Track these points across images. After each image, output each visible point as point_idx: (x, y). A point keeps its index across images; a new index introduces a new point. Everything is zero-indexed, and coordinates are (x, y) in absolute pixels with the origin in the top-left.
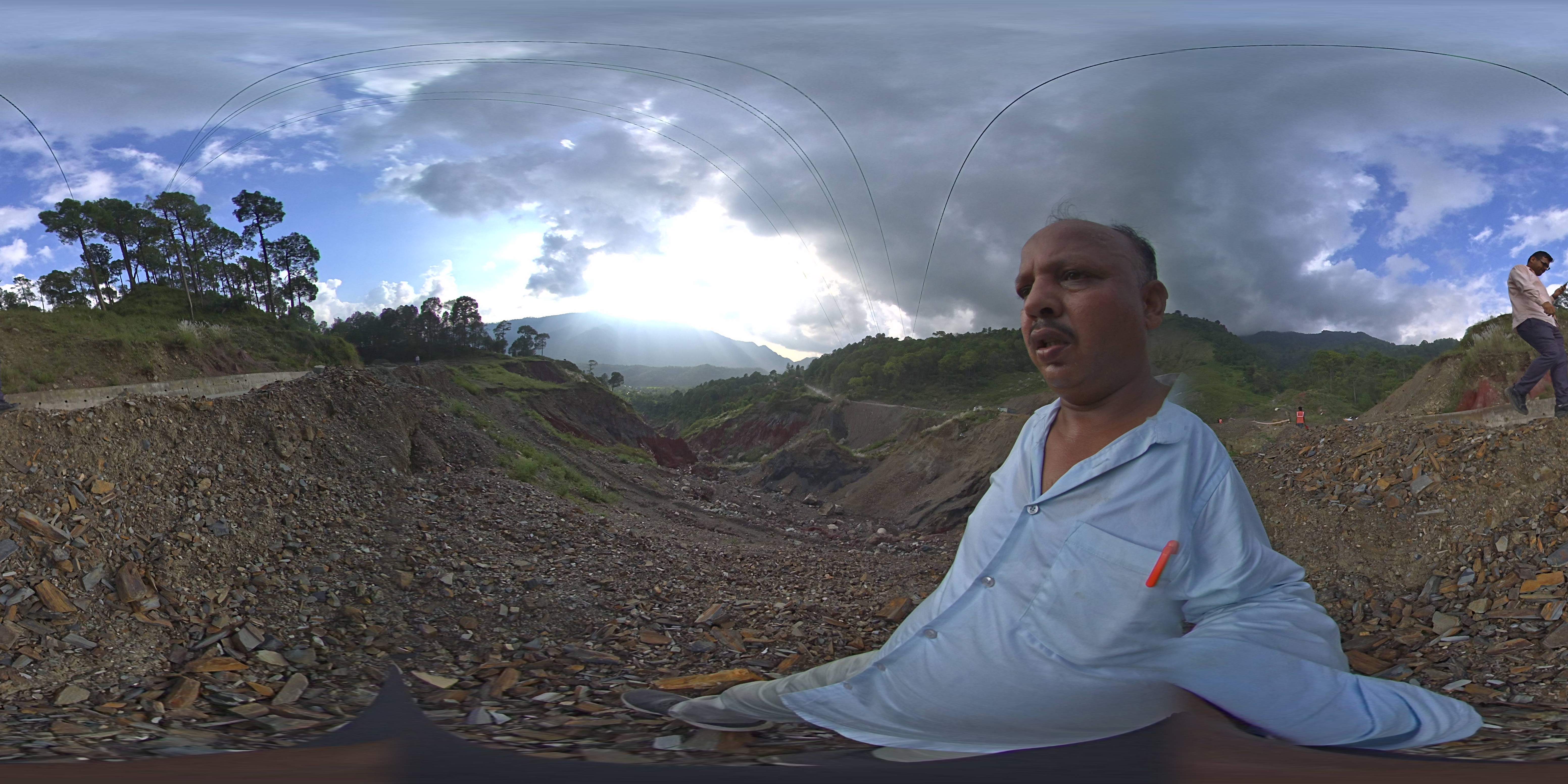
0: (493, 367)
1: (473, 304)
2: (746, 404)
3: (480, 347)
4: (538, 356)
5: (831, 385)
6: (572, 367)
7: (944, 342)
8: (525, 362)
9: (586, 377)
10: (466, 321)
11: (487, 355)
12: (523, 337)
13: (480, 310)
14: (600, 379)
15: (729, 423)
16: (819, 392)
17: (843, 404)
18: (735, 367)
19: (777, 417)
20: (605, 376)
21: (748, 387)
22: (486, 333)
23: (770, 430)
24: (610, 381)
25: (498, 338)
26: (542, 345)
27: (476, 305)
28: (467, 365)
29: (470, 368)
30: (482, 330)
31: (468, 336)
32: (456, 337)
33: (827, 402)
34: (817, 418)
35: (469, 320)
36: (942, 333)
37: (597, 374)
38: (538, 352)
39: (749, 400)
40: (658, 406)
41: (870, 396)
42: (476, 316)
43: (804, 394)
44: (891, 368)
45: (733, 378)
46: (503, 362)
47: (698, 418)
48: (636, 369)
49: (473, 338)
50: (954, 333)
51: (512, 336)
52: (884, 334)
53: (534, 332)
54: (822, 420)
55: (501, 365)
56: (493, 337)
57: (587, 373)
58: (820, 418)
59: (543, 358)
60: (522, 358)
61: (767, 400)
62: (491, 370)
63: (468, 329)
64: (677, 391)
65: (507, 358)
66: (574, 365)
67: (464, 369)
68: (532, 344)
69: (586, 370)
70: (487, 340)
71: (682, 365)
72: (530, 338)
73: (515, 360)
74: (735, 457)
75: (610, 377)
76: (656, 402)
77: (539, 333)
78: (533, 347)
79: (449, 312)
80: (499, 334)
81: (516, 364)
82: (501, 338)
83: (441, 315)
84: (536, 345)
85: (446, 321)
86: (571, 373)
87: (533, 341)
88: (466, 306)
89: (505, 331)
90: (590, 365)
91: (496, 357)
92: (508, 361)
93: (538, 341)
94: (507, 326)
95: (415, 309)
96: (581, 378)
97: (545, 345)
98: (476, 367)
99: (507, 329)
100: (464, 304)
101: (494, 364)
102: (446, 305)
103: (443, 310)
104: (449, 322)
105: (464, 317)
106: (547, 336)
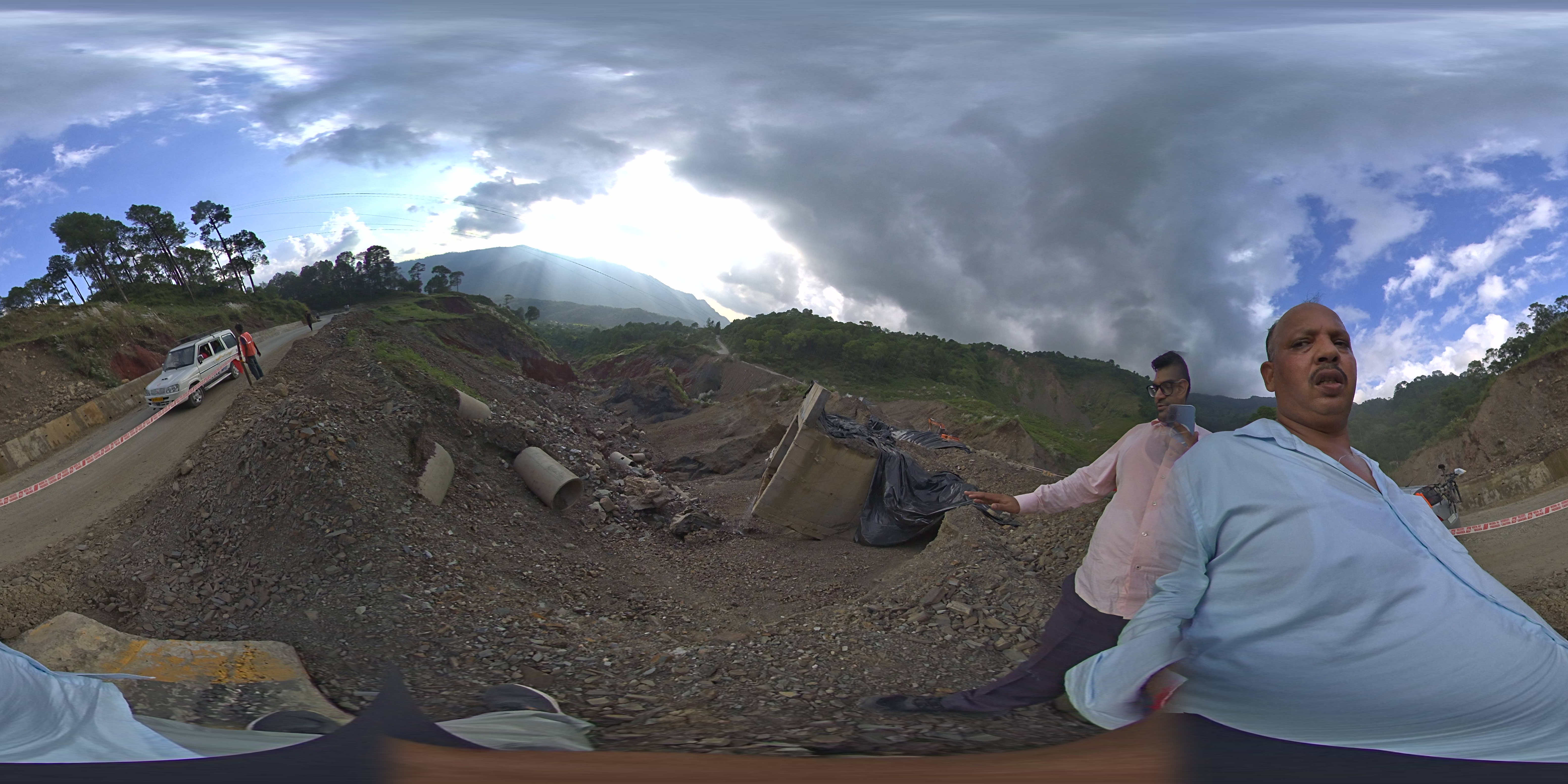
1: (384, 252)
3: (397, 289)
4: (453, 293)
6: (485, 301)
8: (438, 298)
10: (379, 268)
11: (404, 295)
12: (436, 276)
13: (392, 256)
22: (401, 276)
25: (413, 279)
26: (456, 282)
27: (388, 252)
28: (384, 305)
29: (387, 307)
30: (396, 273)
31: (383, 280)
32: (372, 282)
35: (382, 266)
38: (454, 289)
46: (418, 300)
49: (388, 282)
51: (426, 277)
53: (449, 271)
55: (415, 303)
56: (408, 278)
57: (502, 306)
59: (457, 293)
60: (437, 295)
62: (406, 308)
63: (382, 274)
65: (423, 296)
66: (489, 300)
68: (447, 282)
69: (501, 302)
70: (402, 282)
72: (444, 277)
73: (429, 297)
75: (526, 311)
77: (452, 271)
78: (449, 284)
79: (362, 262)
80: (414, 276)
81: (430, 301)
82: (416, 279)
83: (355, 265)
84: (451, 282)
85: (360, 270)
86: (484, 306)
87: (448, 279)
88: (378, 254)
89: (420, 272)
90: (507, 299)
91: (412, 296)
92: (423, 299)
93: (453, 279)
94: (421, 267)
95: (331, 264)
96: (492, 311)
97: (460, 282)
98: (393, 307)
99: (422, 270)
100: (376, 253)
101: (408, 302)
102: (359, 256)
103: (357, 261)
104: (363, 271)
105: (378, 264)
106: (462, 274)
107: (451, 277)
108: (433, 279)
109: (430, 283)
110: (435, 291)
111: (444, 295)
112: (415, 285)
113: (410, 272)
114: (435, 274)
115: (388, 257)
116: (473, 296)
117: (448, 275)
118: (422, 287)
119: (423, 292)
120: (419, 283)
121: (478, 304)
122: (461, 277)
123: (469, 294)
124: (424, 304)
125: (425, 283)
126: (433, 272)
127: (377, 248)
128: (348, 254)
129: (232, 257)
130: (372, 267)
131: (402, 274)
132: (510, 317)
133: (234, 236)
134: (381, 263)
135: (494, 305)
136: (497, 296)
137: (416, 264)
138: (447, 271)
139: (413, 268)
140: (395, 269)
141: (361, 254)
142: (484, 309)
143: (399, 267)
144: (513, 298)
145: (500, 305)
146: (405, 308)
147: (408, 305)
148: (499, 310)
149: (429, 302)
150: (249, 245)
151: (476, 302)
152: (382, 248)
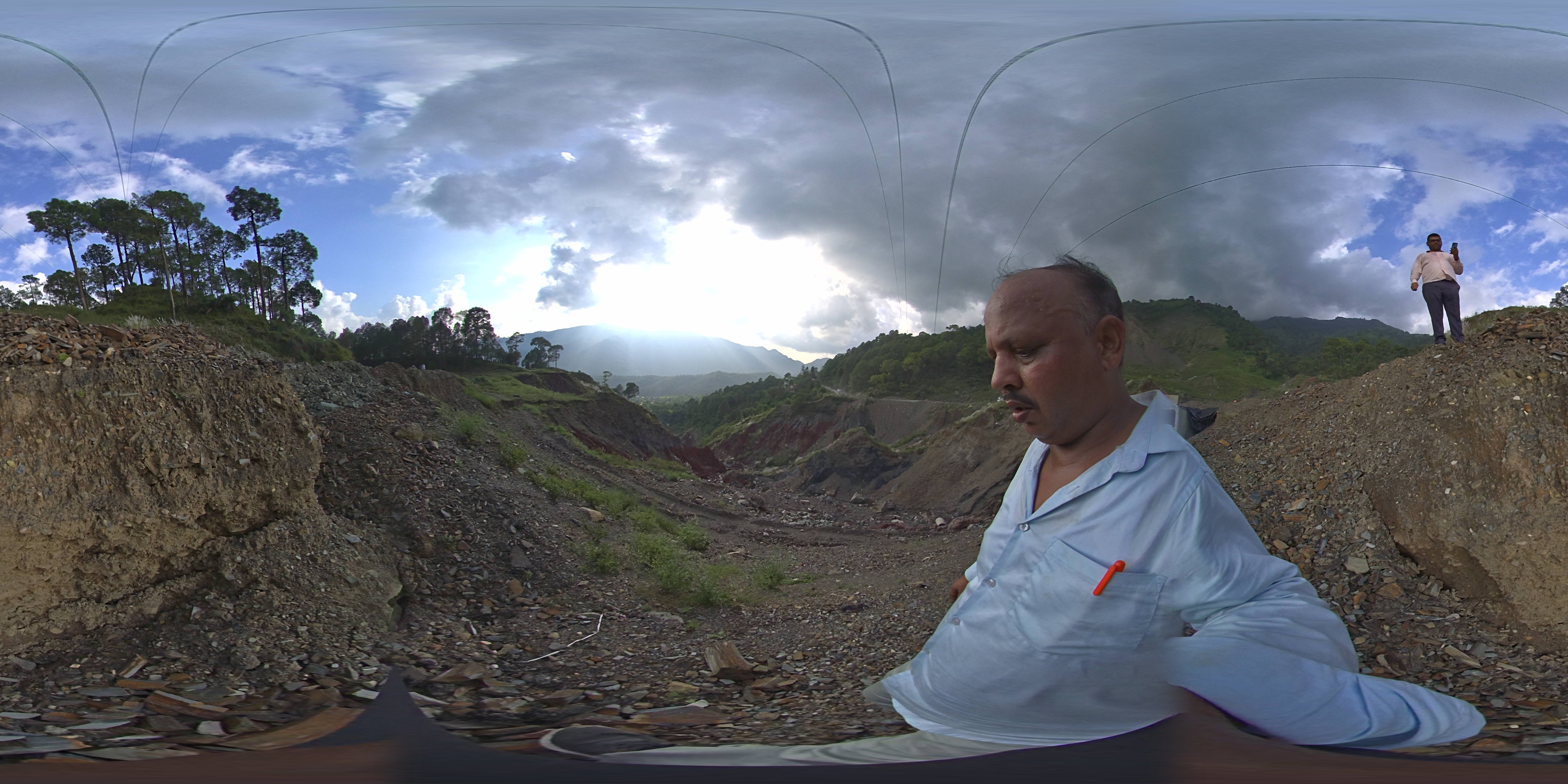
0: (507, 379)
1: (485, 316)
2: (766, 409)
3: (493, 359)
4: (552, 368)
5: (851, 384)
6: (587, 378)
7: (959, 335)
8: (539, 374)
9: (601, 388)
10: (478, 333)
11: (500, 367)
12: (536, 349)
13: (493, 322)
14: (615, 390)
15: (753, 428)
16: (838, 392)
17: (868, 402)
18: (748, 372)
19: (801, 419)
20: (620, 387)
21: (765, 391)
22: (499, 345)
23: (796, 433)
24: (626, 392)
25: (511, 350)
26: (556, 357)
27: (488, 316)
28: (479, 377)
29: (483, 380)
30: (494, 342)
31: (481, 347)
32: (469, 349)
33: (852, 400)
34: (843, 417)
35: (481, 331)
36: (955, 326)
37: (612, 386)
38: (552, 364)
39: (769, 404)
40: (674, 415)
41: (892, 392)
42: (489, 327)
43: (827, 395)
44: (911, 364)
45: (748, 383)
46: (517, 374)
47: (716, 425)
48: (650, 379)
49: (486, 350)
50: (967, 326)
51: (525, 349)
52: (897, 331)
53: (547, 343)
54: (848, 420)
55: (515, 377)
56: (506, 350)
57: (601, 384)
58: (846, 418)
59: (558, 370)
60: (536, 370)
61: (788, 403)
63: (480, 341)
64: (692, 400)
65: (521, 370)
66: (589, 377)
67: (477, 381)
68: (546, 356)
69: (601, 381)
70: (501, 353)
71: (694, 374)
72: (543, 350)
73: (529, 372)
74: (763, 462)
75: (625, 388)
76: (671, 411)
77: (553, 345)
78: (547, 359)
79: (462, 322)
80: (512, 346)
81: (531, 375)
82: (515, 350)
83: (453, 325)
84: (550, 356)
85: (458, 330)
86: (587, 385)
87: (547, 352)
88: (479, 316)
89: (518, 346)
90: (607, 377)
91: (510, 370)
92: (522, 373)
93: (551, 353)
95: (426, 320)
97: (559, 357)
98: (489, 380)
99: (520, 341)
100: (476, 315)
101: (507, 376)
102: (458, 316)
103: (456, 320)
104: (461, 333)
105: (477, 328)
106: (560, 347)
107: (549, 350)
108: (532, 351)
109: (527, 357)
110: (533, 366)
111: (544, 370)
112: (512, 357)
113: (508, 342)
114: (534, 347)
115: (489, 322)
116: (573, 373)
117: (547, 348)
118: (521, 360)
119: (520, 366)
120: (517, 355)
121: (582, 382)
122: (560, 352)
123: (569, 370)
124: (524, 379)
125: (523, 358)
126: (532, 344)
127: (478, 310)
128: (447, 312)
130: (471, 330)
134: (481, 327)
135: (596, 384)
140: (494, 339)
141: (462, 312)
144: (610, 374)
146: (505, 382)
149: (529, 378)
151: (578, 380)
152: (483, 311)
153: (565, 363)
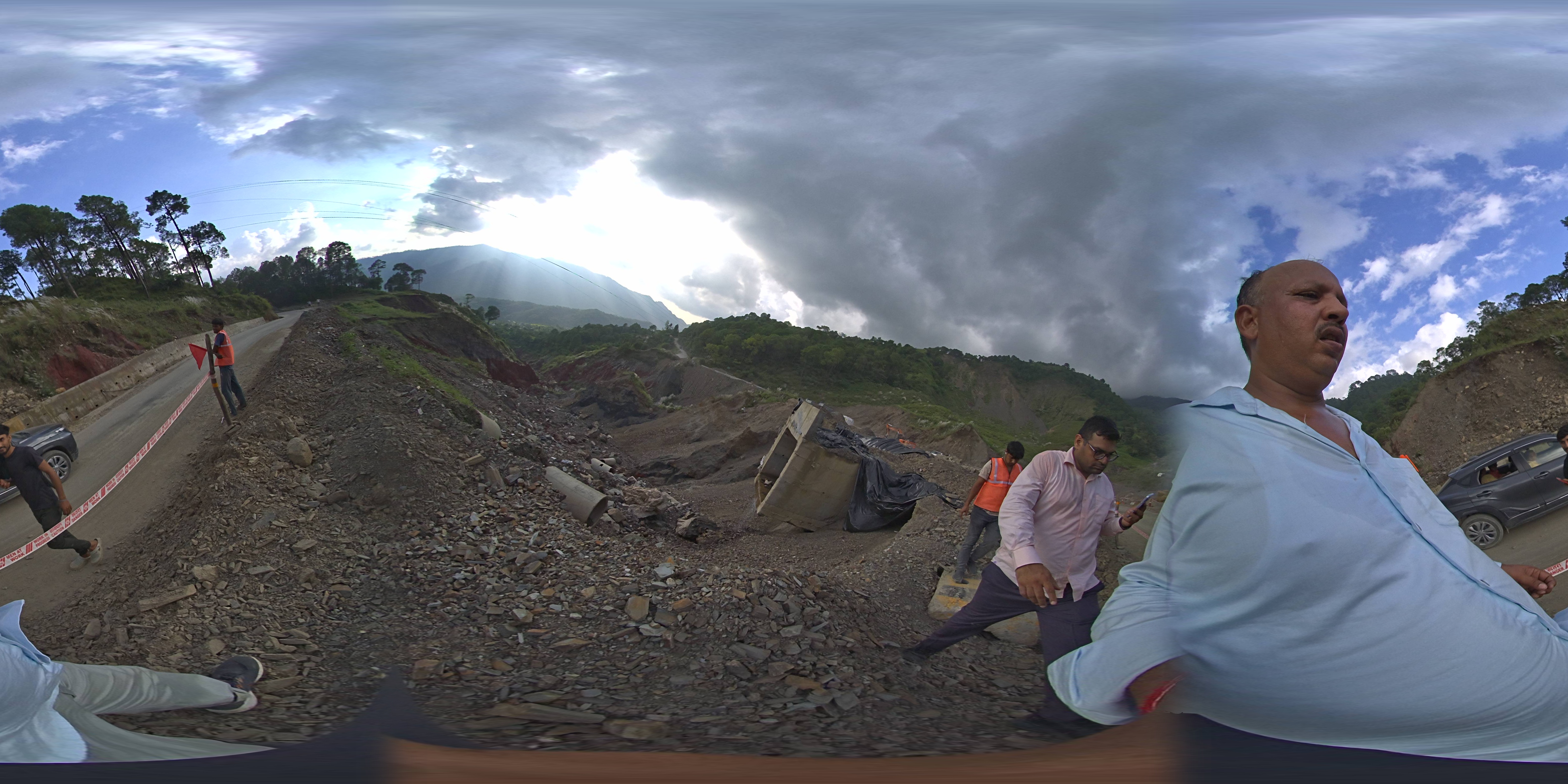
1: (346, 248)
3: (357, 286)
4: (414, 290)
6: (446, 299)
8: (400, 296)
10: (341, 263)
11: (365, 292)
12: (398, 274)
14: (476, 312)
20: (482, 307)
22: (361, 272)
26: (418, 280)
27: (348, 247)
28: (345, 302)
29: (350, 304)
30: (357, 270)
31: (344, 277)
32: (333, 278)
35: (344, 262)
37: (474, 307)
38: (415, 287)
42: (350, 259)
46: (378, 297)
49: (349, 278)
51: (386, 275)
56: (369, 275)
57: (463, 306)
59: (419, 291)
60: (399, 293)
63: (344, 271)
64: (555, 330)
65: (383, 293)
66: (450, 298)
67: (344, 305)
70: (363, 279)
72: (406, 274)
73: (390, 295)
75: (486, 311)
76: (534, 339)
77: (415, 269)
78: (410, 282)
79: (324, 257)
80: (374, 272)
81: (392, 298)
82: (377, 276)
83: (316, 261)
84: (413, 280)
85: (321, 265)
86: (446, 305)
87: (410, 276)
88: (340, 250)
89: (380, 269)
90: (468, 298)
91: (372, 293)
92: (383, 296)
93: (415, 277)
94: (382, 264)
95: (291, 259)
96: (454, 310)
97: (422, 280)
98: (354, 304)
99: (382, 267)
100: (337, 249)
101: (370, 300)
102: (320, 252)
103: (318, 257)
104: (324, 266)
105: (339, 260)
106: (423, 272)
107: (413, 274)
108: (394, 276)
109: (390, 281)
110: (396, 289)
111: (404, 293)
112: (375, 283)
113: (370, 269)
114: (396, 271)
115: (350, 254)
116: (434, 295)
117: (410, 273)
118: (383, 285)
119: (383, 289)
120: (379, 280)
121: (440, 303)
122: (423, 275)
123: (431, 292)
124: (384, 301)
125: (385, 281)
126: (394, 269)
127: (339, 243)
128: (310, 250)
129: (190, 250)
130: (333, 263)
131: (363, 271)
132: (471, 316)
133: (192, 227)
134: (343, 259)
135: (456, 304)
136: (458, 295)
137: (376, 261)
138: (410, 269)
139: (374, 265)
140: (356, 265)
141: (323, 249)
142: (445, 308)
143: (360, 263)
144: (473, 297)
145: (461, 304)
146: (367, 305)
147: (369, 303)
148: (460, 309)
149: (390, 299)
150: (208, 237)
151: (438, 301)
152: (344, 244)
153: (427, 286)
